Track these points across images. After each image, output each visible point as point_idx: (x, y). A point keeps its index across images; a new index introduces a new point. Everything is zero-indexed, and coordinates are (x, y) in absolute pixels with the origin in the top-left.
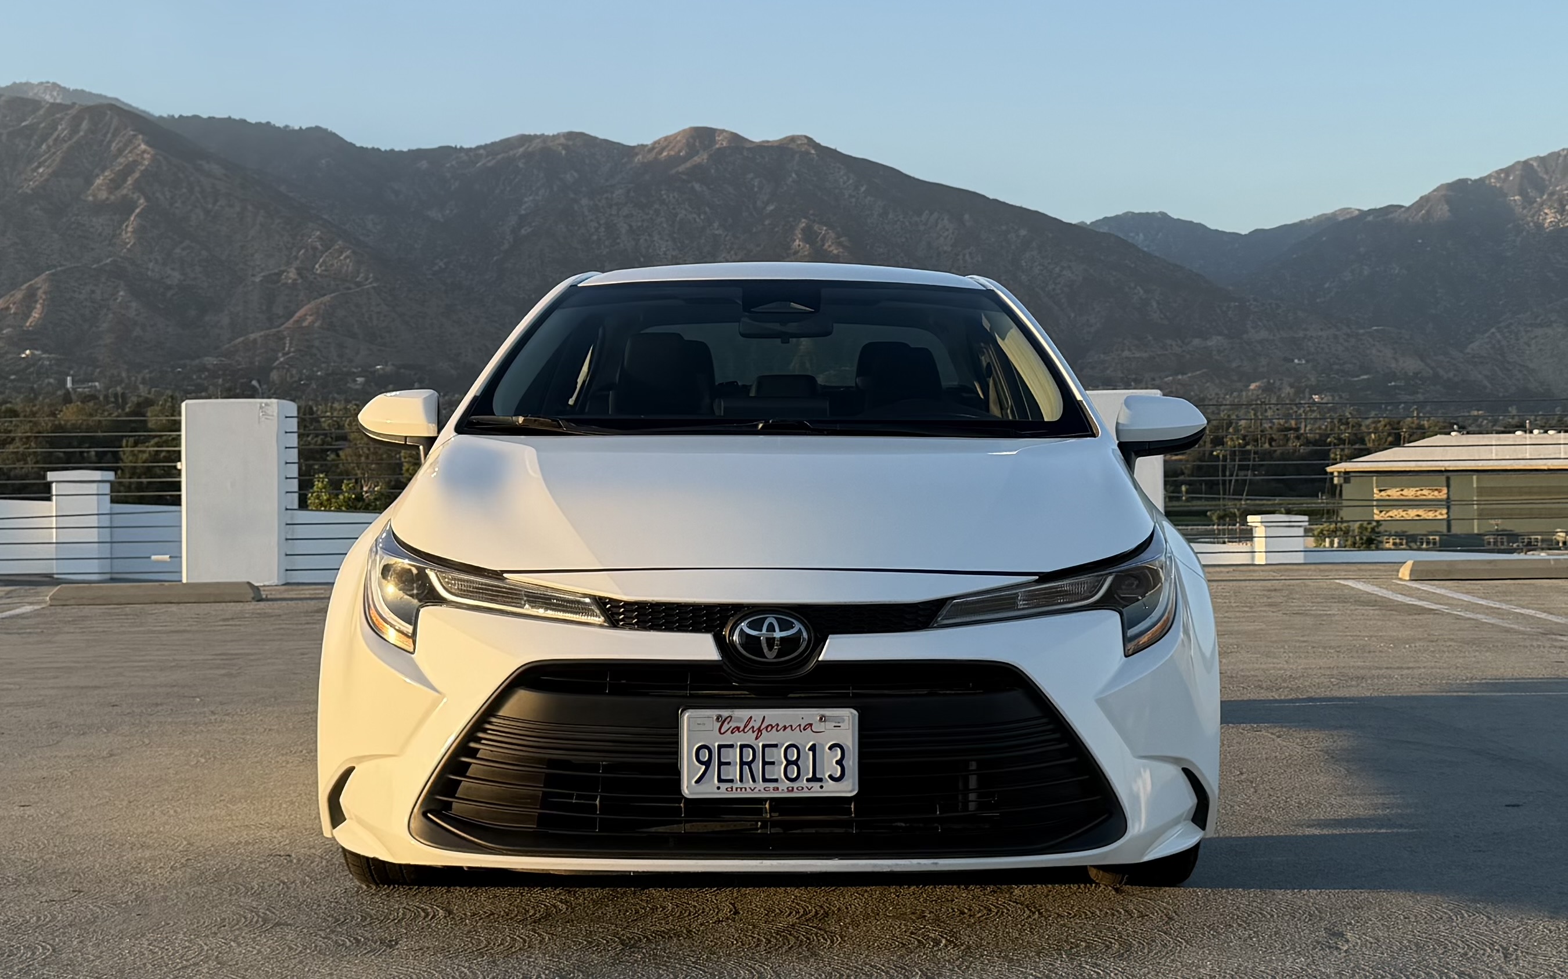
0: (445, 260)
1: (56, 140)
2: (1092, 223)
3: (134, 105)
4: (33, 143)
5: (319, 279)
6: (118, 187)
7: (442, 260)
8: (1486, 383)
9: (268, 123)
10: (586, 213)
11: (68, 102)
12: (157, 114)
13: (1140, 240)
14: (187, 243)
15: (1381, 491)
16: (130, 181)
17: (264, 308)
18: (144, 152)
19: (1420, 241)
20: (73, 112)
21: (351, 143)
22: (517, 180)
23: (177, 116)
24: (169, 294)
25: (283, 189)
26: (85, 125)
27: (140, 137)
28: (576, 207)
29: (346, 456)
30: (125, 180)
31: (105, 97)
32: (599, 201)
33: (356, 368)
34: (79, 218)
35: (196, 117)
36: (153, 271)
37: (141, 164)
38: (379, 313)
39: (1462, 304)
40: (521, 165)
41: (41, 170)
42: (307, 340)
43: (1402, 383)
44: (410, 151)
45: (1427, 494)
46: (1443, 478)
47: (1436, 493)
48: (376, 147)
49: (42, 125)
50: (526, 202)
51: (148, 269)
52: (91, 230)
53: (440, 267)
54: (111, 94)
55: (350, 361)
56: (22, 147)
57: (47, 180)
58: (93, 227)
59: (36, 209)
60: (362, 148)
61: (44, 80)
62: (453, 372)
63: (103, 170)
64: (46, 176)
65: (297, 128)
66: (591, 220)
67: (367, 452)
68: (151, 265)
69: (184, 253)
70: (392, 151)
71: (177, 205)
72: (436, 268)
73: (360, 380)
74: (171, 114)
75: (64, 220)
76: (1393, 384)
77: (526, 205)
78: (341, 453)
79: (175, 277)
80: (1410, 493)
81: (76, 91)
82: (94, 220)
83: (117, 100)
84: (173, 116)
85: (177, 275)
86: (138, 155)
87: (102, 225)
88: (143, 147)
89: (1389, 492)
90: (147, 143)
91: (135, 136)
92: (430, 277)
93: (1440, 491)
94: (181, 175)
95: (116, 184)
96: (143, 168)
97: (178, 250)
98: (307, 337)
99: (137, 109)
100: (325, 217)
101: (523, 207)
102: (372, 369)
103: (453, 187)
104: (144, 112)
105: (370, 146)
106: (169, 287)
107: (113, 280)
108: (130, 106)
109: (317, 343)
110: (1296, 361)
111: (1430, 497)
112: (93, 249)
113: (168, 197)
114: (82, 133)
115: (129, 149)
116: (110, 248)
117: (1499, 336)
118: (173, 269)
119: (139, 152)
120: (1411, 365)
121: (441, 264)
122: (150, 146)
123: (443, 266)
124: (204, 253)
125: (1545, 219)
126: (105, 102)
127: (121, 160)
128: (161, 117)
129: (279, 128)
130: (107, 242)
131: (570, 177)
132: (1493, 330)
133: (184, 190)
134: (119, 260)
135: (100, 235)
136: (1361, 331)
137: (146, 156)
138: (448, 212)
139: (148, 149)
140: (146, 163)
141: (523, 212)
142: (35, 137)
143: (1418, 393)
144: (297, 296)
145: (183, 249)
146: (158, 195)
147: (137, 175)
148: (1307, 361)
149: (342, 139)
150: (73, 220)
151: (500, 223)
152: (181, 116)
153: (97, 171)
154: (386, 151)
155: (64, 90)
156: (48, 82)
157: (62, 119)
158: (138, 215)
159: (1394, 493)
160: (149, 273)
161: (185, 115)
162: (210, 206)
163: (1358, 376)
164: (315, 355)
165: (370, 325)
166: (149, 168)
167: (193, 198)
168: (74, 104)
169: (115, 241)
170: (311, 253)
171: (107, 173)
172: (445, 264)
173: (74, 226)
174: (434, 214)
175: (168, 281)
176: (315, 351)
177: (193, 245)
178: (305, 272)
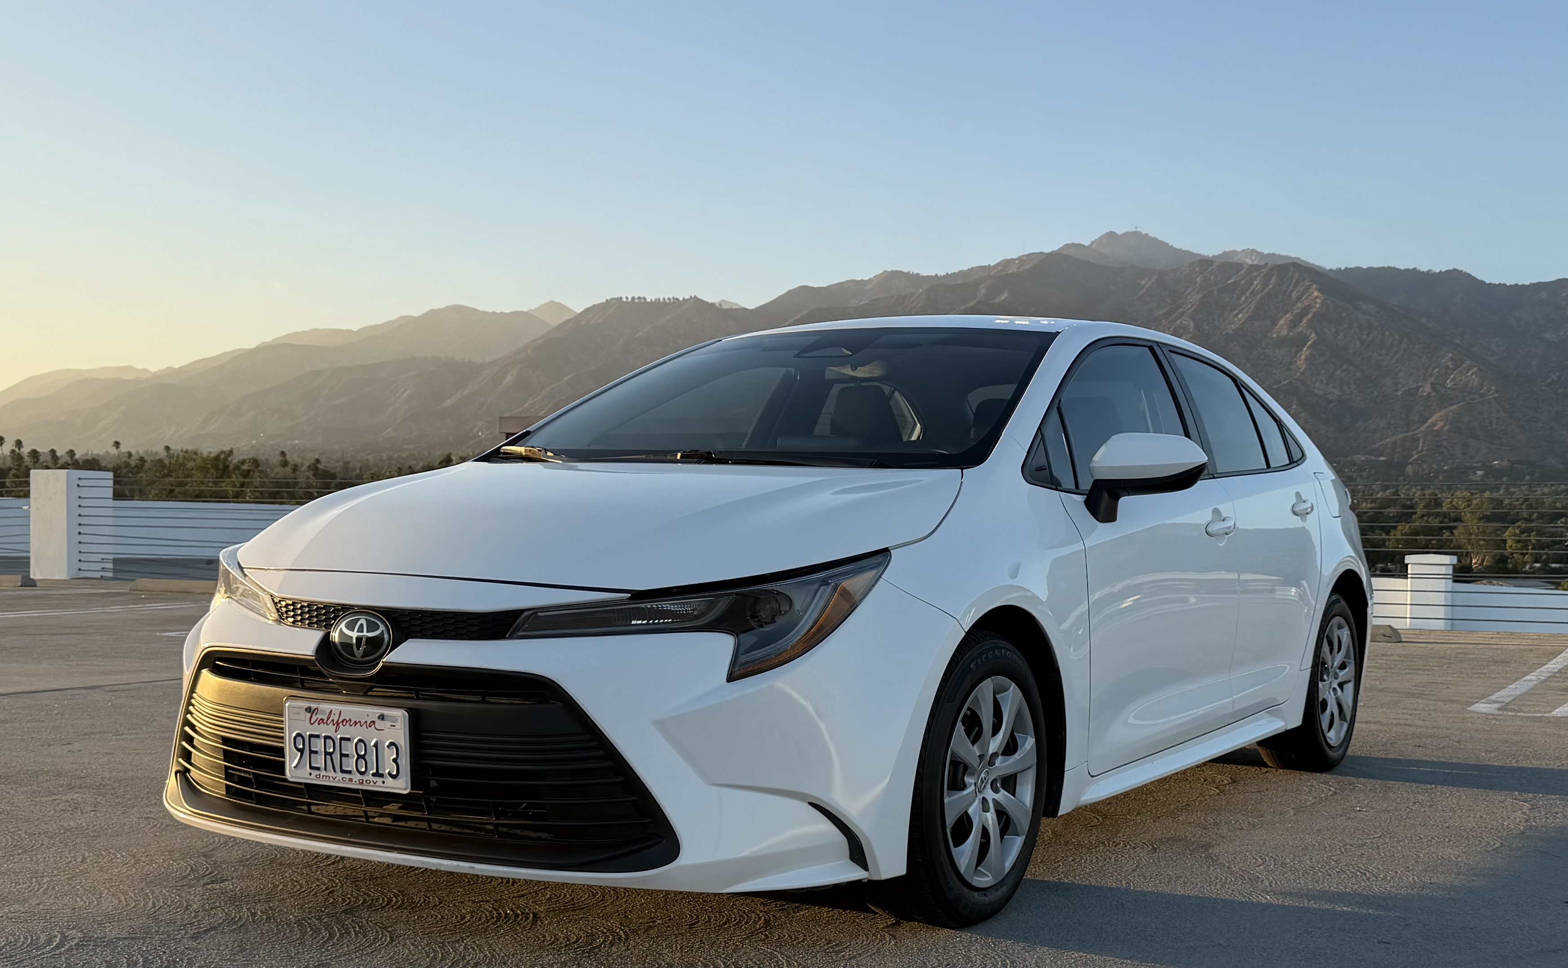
0: (1558, 374)
1: (1251, 293)
3: (1311, 262)
4: (1235, 296)
5: (1449, 392)
6: (1296, 326)
7: (1555, 374)
9: (1415, 269)
11: (1263, 263)
12: (1328, 268)
14: (1345, 366)
16: (1305, 320)
17: (1404, 415)
18: (1317, 297)
20: (1265, 270)
21: (1482, 281)
23: (1343, 268)
24: (1330, 407)
25: (1424, 320)
26: (1273, 280)
27: (1314, 286)
29: (1459, 533)
30: (1301, 321)
31: (1290, 257)
33: (1477, 463)
34: (1265, 350)
35: (1358, 269)
36: (1319, 389)
37: (1314, 307)
38: (1498, 418)
41: (1240, 316)
42: (1437, 441)
44: (1531, 285)
48: (1502, 283)
49: (1243, 282)
51: (1315, 388)
52: (1275, 359)
53: (1553, 379)
54: (1294, 255)
55: (1472, 457)
56: (1227, 299)
57: (1244, 323)
58: (1274, 357)
59: (1235, 346)
60: (1490, 284)
61: (1246, 248)
62: (1561, 467)
63: (1286, 313)
64: (1243, 321)
65: (1437, 271)
67: (1477, 531)
68: (1317, 385)
69: (1343, 374)
70: (1516, 285)
71: (1339, 337)
72: (1550, 380)
73: (1480, 473)
74: (1338, 267)
75: (1255, 353)
78: (1455, 531)
79: (1335, 393)
81: (1269, 254)
82: (1277, 351)
83: (1298, 259)
84: (1340, 269)
85: (1337, 392)
86: (1312, 300)
87: (1282, 355)
88: (1316, 294)
90: (1320, 291)
91: (1310, 285)
92: (1543, 388)
94: (1344, 314)
95: (1294, 324)
96: (1315, 310)
97: (1338, 372)
99: (1313, 264)
100: (1457, 342)
102: (1490, 464)
104: (1319, 267)
105: (1497, 283)
106: (1331, 402)
108: (1309, 263)
109: (1445, 443)
112: (1275, 374)
113: (1333, 332)
114: (1271, 286)
115: (1305, 296)
116: (1286, 373)
118: (1334, 387)
119: (1313, 298)
121: (1554, 377)
122: (1322, 293)
123: (1556, 379)
124: (1359, 374)
126: (1289, 261)
127: (1299, 305)
128: (1331, 270)
129: (1423, 272)
130: (1285, 368)
133: (1346, 325)
134: (1294, 381)
135: (1280, 363)
137: (1318, 300)
138: (1562, 333)
139: (1320, 295)
140: (1318, 306)
142: (1237, 292)
144: (1430, 405)
145: (1343, 371)
146: (1325, 330)
147: (1310, 315)
149: (1475, 278)
150: (1261, 352)
152: (1346, 268)
153: (1281, 314)
154: (1511, 285)
155: (1260, 254)
156: (1248, 249)
157: (1257, 277)
158: (1309, 347)
160: (1316, 391)
161: (1349, 267)
162: (1364, 337)
164: (1443, 453)
165: (1490, 428)
166: (1320, 310)
167: (1352, 331)
168: (1266, 264)
169: (1291, 367)
170: (1444, 371)
171: (1288, 316)
172: (1557, 376)
173: (1262, 357)
174: (1550, 336)
175: (1329, 397)
176: (1443, 449)
177: (1350, 368)
178: (1438, 386)
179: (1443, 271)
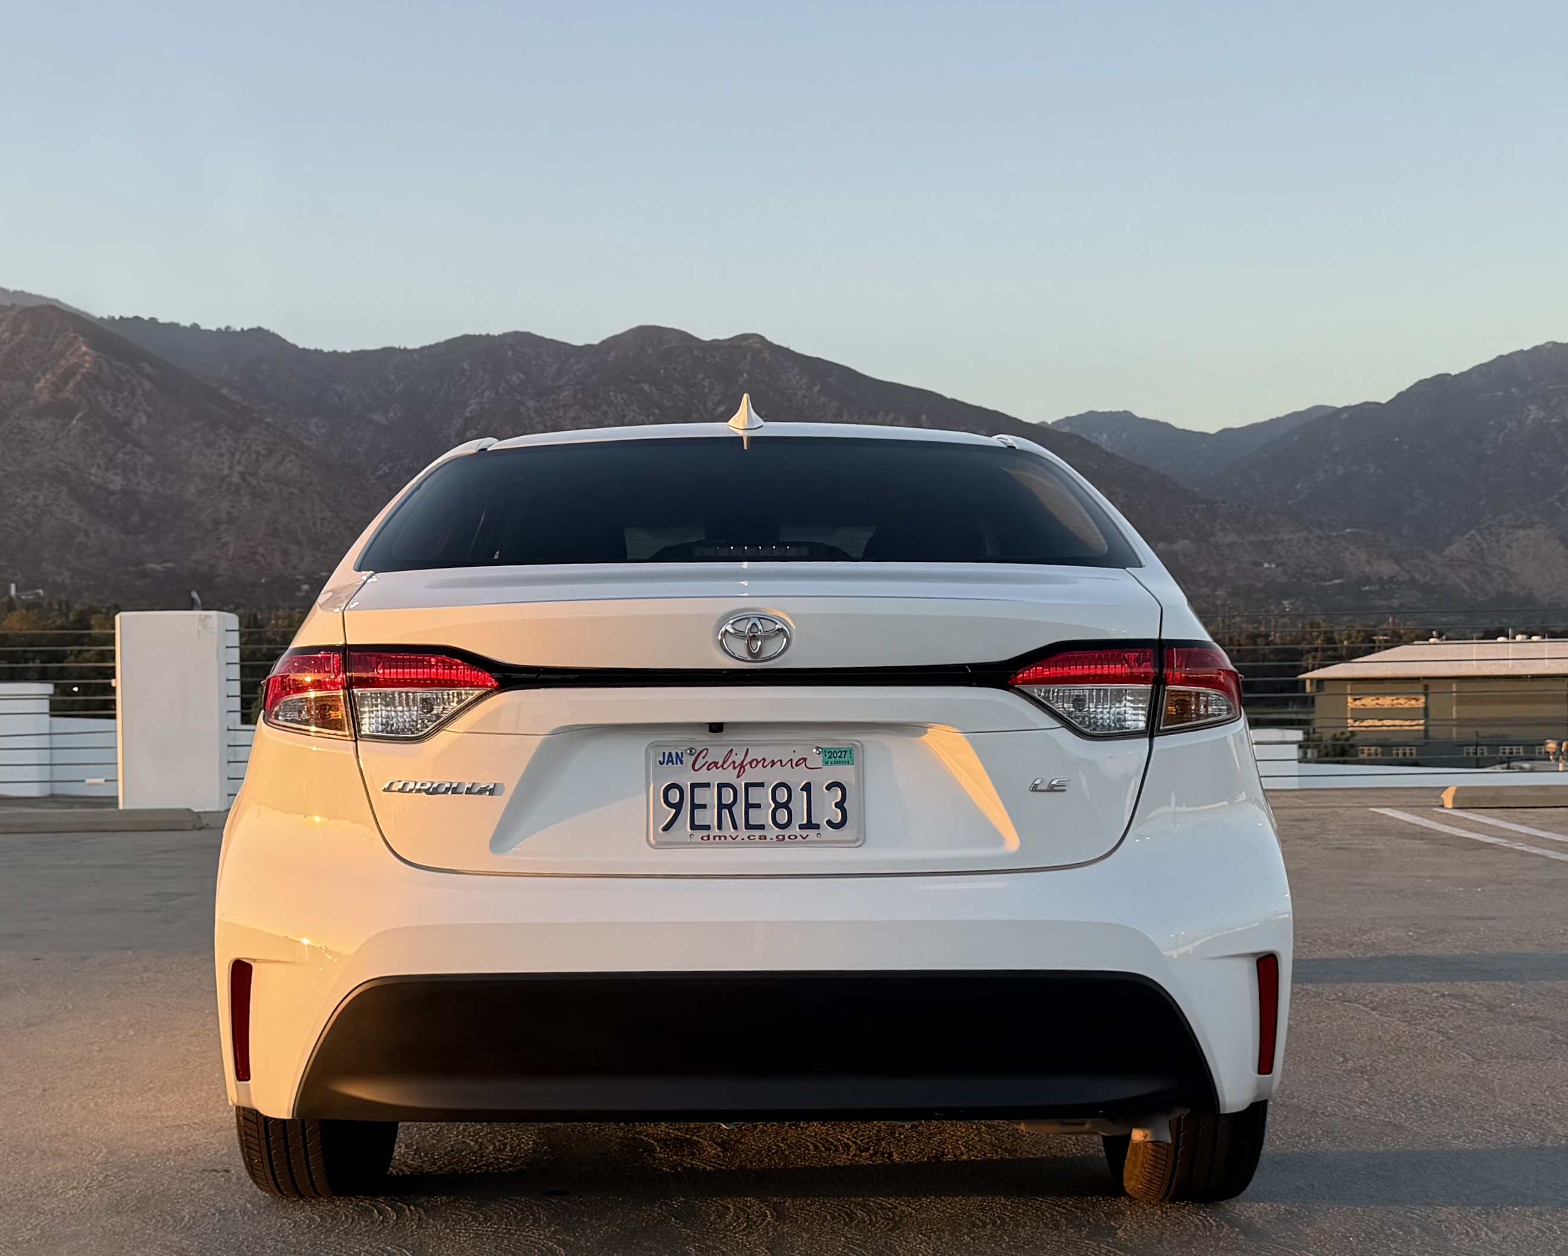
0: (389, 464)
2: (1053, 423)
3: (75, 306)
5: (263, 484)
6: (59, 390)
7: (385, 464)
8: (1465, 587)
10: (533, 415)
11: (8, 304)
12: (98, 315)
13: (1103, 439)
14: (129, 447)
15: (1355, 700)
16: (71, 384)
18: (85, 353)
19: (1397, 439)
20: (13, 313)
21: (294, 345)
22: (462, 382)
23: (117, 318)
24: (112, 500)
25: (225, 392)
26: (25, 327)
27: (81, 339)
28: (522, 410)
30: (66, 383)
31: (45, 298)
32: (546, 403)
33: (301, 575)
34: (21, 422)
35: (137, 319)
36: (96, 476)
37: (81, 366)
38: (322, 519)
39: (1440, 504)
40: (466, 367)
42: (252, 547)
43: (1377, 588)
44: (354, 353)
45: (1403, 702)
46: (1420, 688)
47: (1413, 702)
48: (318, 348)
50: (471, 405)
51: (91, 474)
52: (33, 434)
53: (384, 471)
54: (50, 295)
55: (295, 568)
58: (35, 431)
60: (304, 349)
63: (44, 373)
65: (239, 329)
66: (538, 423)
68: (93, 470)
69: (127, 458)
70: (335, 352)
71: (119, 408)
72: (380, 472)
73: (306, 587)
74: (111, 315)
76: (1367, 588)
77: (472, 407)
79: (117, 482)
80: (1386, 702)
81: (15, 292)
82: (36, 423)
83: (57, 300)
84: (113, 318)
85: (119, 480)
86: (79, 357)
87: (44, 429)
88: (84, 349)
89: (1363, 701)
90: (88, 346)
91: (75, 338)
92: (374, 481)
93: (1417, 700)
94: (123, 379)
95: (58, 387)
96: (85, 370)
97: (120, 455)
98: (251, 543)
99: (77, 310)
100: (269, 420)
101: (468, 410)
102: (316, 577)
103: (397, 390)
104: (85, 313)
105: (312, 348)
106: (111, 493)
107: (55, 485)
108: (70, 307)
109: (261, 550)
110: (1266, 565)
111: (1407, 706)
112: (35, 454)
113: (110, 400)
114: (22, 335)
115: (70, 352)
116: (53, 453)
117: (1479, 538)
118: (116, 474)
119: (80, 354)
120: (1386, 568)
122: (92, 348)
123: (387, 471)
125: (1528, 416)
126: (44, 303)
127: (63, 362)
128: (102, 319)
130: (49, 447)
131: (515, 378)
132: (1473, 532)
133: (126, 393)
134: (62, 464)
135: (42, 439)
136: (1334, 534)
137: (87, 358)
138: (392, 415)
139: (88, 350)
140: (87, 365)
141: (468, 415)
143: (1392, 597)
144: (240, 501)
145: (126, 454)
146: (100, 398)
147: (78, 377)
148: (1277, 566)
149: (284, 340)
150: (14, 424)
151: (445, 426)
152: (121, 318)
153: (38, 374)
154: (328, 353)
158: (80, 419)
159: (1369, 702)
160: (92, 478)
161: (125, 316)
163: (1330, 580)
164: (259, 562)
165: (313, 530)
166: (91, 371)
167: (135, 401)
168: (14, 305)
169: (57, 445)
170: (254, 456)
171: (48, 376)
172: (390, 468)
173: (16, 430)
174: (378, 417)
175: (111, 487)
176: (259, 557)
177: (136, 449)
178: (247, 477)
179: (246, 329)
